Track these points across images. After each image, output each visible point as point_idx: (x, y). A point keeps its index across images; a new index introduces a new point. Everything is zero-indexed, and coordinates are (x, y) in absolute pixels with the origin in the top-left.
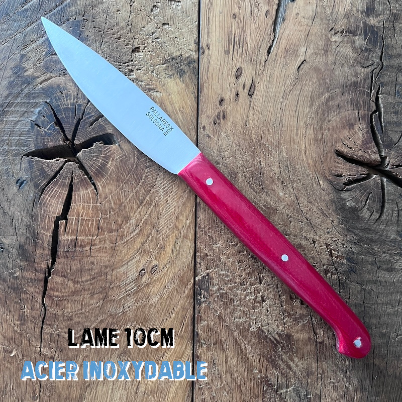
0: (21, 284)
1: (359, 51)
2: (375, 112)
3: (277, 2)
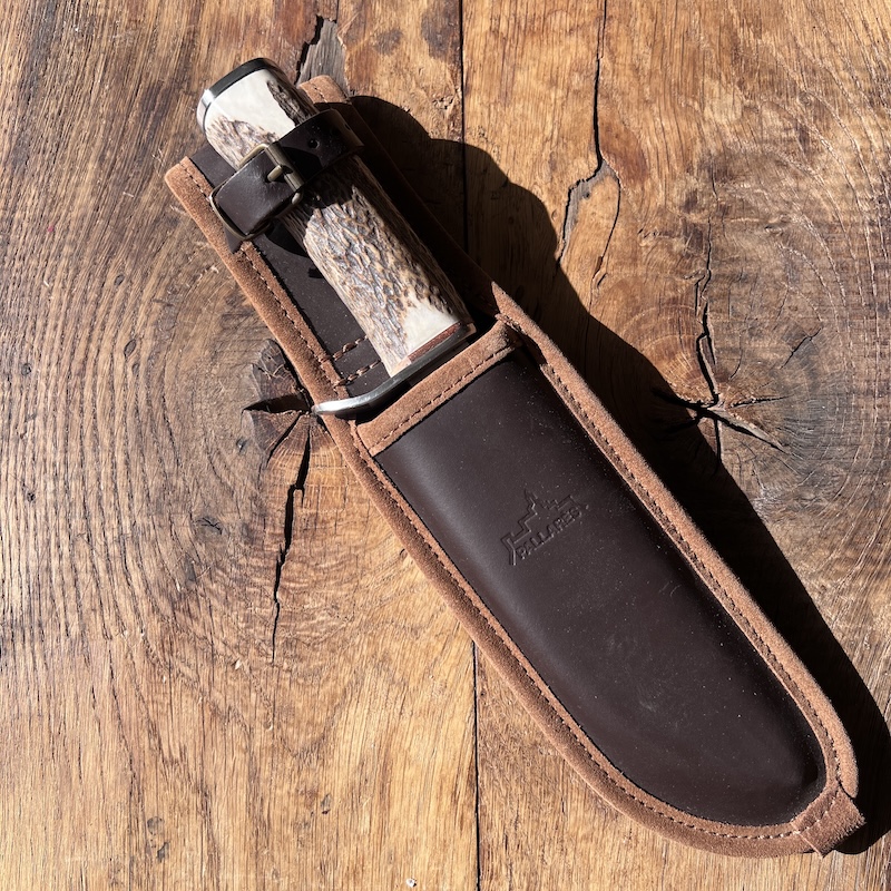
0: (246, 575)
1: (679, 257)
2: (703, 335)
3: (566, 199)
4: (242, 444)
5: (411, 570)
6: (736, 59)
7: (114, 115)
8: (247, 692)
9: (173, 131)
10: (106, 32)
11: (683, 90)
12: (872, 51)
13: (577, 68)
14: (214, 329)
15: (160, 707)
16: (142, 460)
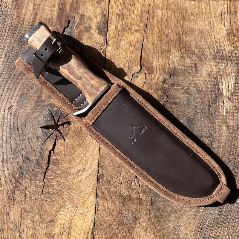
0: (36, 174)
1: (159, 96)
3: (131, 78)
4: (38, 138)
5: (81, 175)
6: (180, 43)
7: (10, 43)
8: (34, 205)
9: (26, 49)
10: (10, 19)
11: (165, 51)
12: (216, 44)
13: (138, 41)
14: (33, 105)
15: (10, 208)
16: (10, 140)
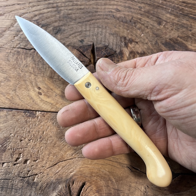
4: (82, 41)
5: (34, 90)
8: (7, 40)
9: (193, 24)
14: (122, 34)
16: (81, 13)
